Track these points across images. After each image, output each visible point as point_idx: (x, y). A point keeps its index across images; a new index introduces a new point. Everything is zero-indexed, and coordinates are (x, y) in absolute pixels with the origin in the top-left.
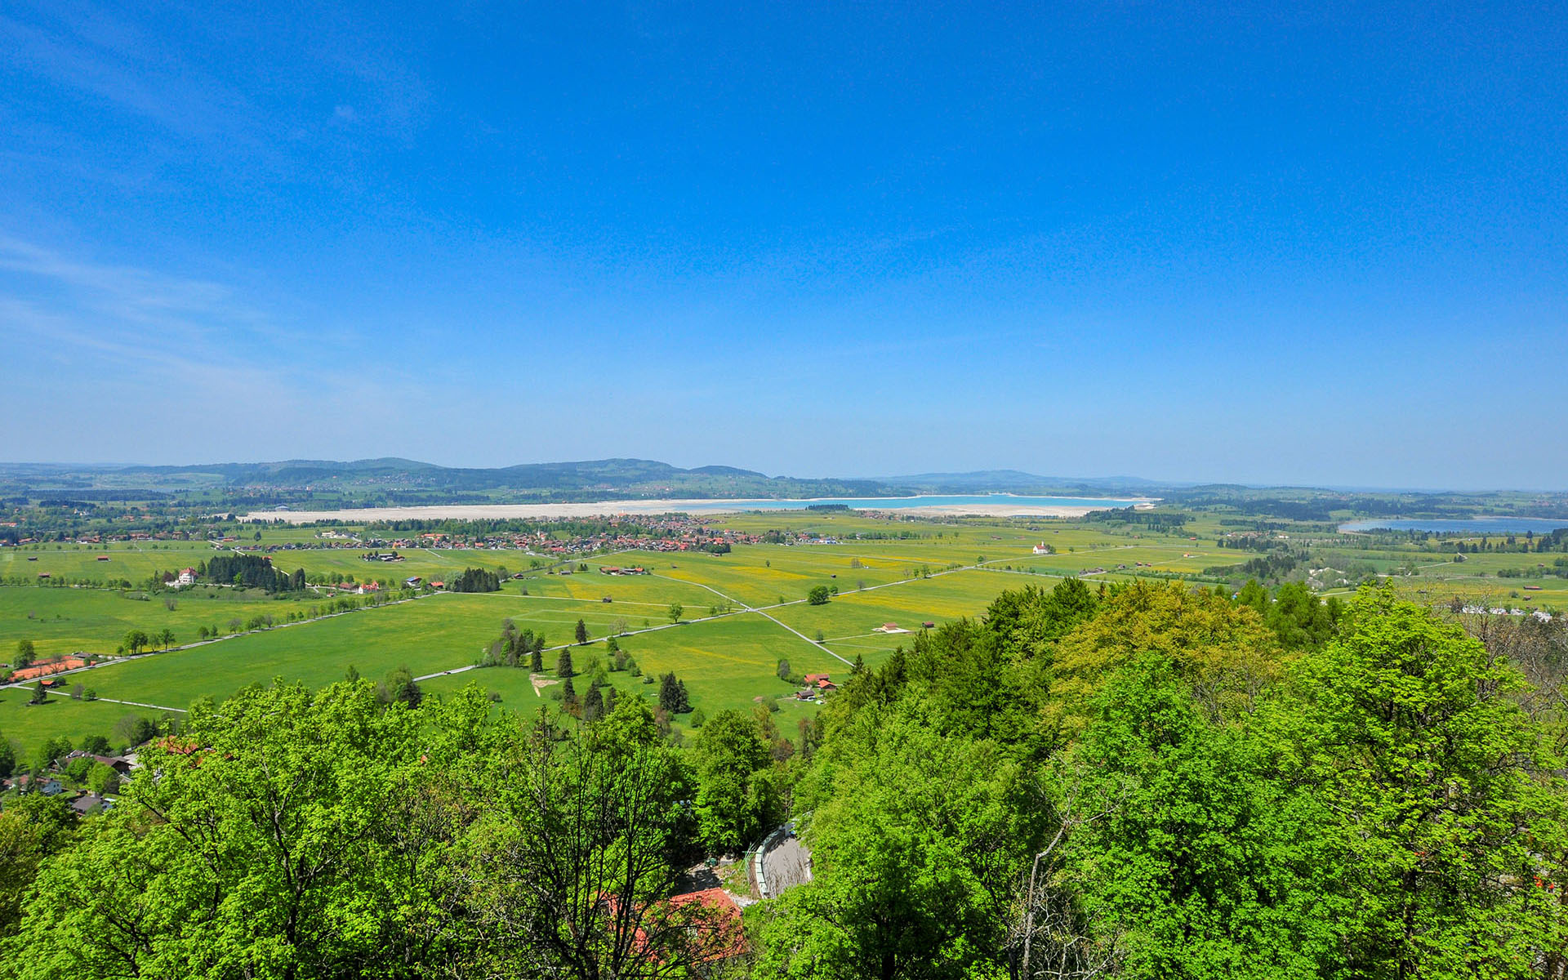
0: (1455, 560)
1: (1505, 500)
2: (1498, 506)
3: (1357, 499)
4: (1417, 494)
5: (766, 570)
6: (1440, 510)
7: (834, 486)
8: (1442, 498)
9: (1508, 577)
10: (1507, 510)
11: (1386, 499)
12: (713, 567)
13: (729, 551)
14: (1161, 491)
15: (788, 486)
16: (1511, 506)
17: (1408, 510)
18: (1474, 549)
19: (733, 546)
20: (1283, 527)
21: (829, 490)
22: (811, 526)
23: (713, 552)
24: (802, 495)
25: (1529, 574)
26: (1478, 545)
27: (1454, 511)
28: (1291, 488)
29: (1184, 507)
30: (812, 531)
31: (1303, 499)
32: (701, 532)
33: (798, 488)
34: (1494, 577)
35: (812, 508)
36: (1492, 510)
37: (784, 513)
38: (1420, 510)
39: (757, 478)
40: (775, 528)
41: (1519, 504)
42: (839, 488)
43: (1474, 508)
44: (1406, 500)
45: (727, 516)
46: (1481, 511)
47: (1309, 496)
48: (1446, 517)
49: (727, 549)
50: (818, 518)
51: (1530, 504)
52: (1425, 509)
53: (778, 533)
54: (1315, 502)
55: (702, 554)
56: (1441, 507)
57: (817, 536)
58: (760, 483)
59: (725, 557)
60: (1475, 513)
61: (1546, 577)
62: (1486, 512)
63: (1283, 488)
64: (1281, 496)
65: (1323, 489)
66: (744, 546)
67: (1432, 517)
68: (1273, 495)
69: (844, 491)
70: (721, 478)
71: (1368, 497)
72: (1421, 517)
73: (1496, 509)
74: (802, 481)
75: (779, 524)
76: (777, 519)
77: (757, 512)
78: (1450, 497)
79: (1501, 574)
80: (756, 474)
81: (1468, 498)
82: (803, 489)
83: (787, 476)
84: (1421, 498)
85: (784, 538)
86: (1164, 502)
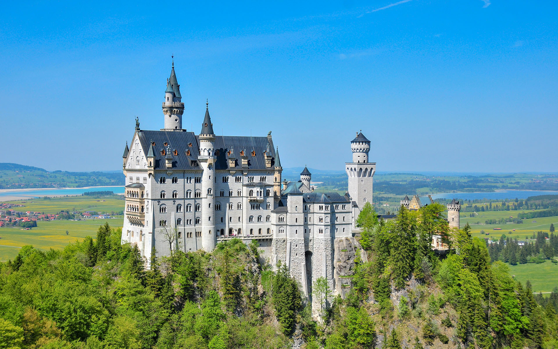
0: (471, 216)
1: (516, 179)
2: (511, 183)
3: (436, 180)
4: (469, 177)
5: (67, 237)
6: (479, 187)
7: (100, 178)
8: (483, 179)
9: (490, 224)
10: (515, 185)
11: (451, 180)
12: (28, 237)
13: (36, 226)
14: (323, 177)
15: (65, 178)
16: (518, 183)
17: (461, 187)
18: (483, 210)
19: (38, 223)
20: (387, 199)
21: (97, 180)
22: (90, 207)
23: (24, 227)
24: (77, 185)
25: (500, 222)
26: (485, 206)
27: (486, 187)
28: (400, 174)
29: (335, 188)
30: (93, 210)
31: (405, 181)
32: (9, 213)
33: (73, 178)
34: (483, 224)
35: (87, 194)
36: (507, 186)
37: (67, 199)
38: (467, 187)
39: (40, 172)
40: (65, 209)
41: (524, 181)
42: (104, 179)
43: (498, 185)
44: (463, 180)
45: (24, 202)
46: (501, 186)
47: (409, 179)
48: (480, 190)
49: (34, 225)
50: (93, 202)
51: (530, 181)
52: (470, 187)
53: (68, 212)
54: (411, 183)
55: (16, 229)
56: (480, 184)
57: (96, 214)
58: (42, 176)
59: (34, 230)
60: (497, 187)
61: (508, 223)
62: (504, 187)
63: (396, 174)
64: (393, 179)
65: (418, 175)
66: (45, 222)
67: (472, 191)
68: (388, 179)
69: (108, 181)
70: (10, 172)
71: (441, 179)
72: (467, 191)
73: (509, 185)
74: (74, 174)
75: (67, 206)
76: (63, 203)
77: (46, 198)
78: (487, 178)
79: (487, 223)
80: (39, 169)
81: (497, 178)
82: (77, 180)
83: (63, 170)
84: (471, 179)
85: (74, 216)
86: (323, 185)
